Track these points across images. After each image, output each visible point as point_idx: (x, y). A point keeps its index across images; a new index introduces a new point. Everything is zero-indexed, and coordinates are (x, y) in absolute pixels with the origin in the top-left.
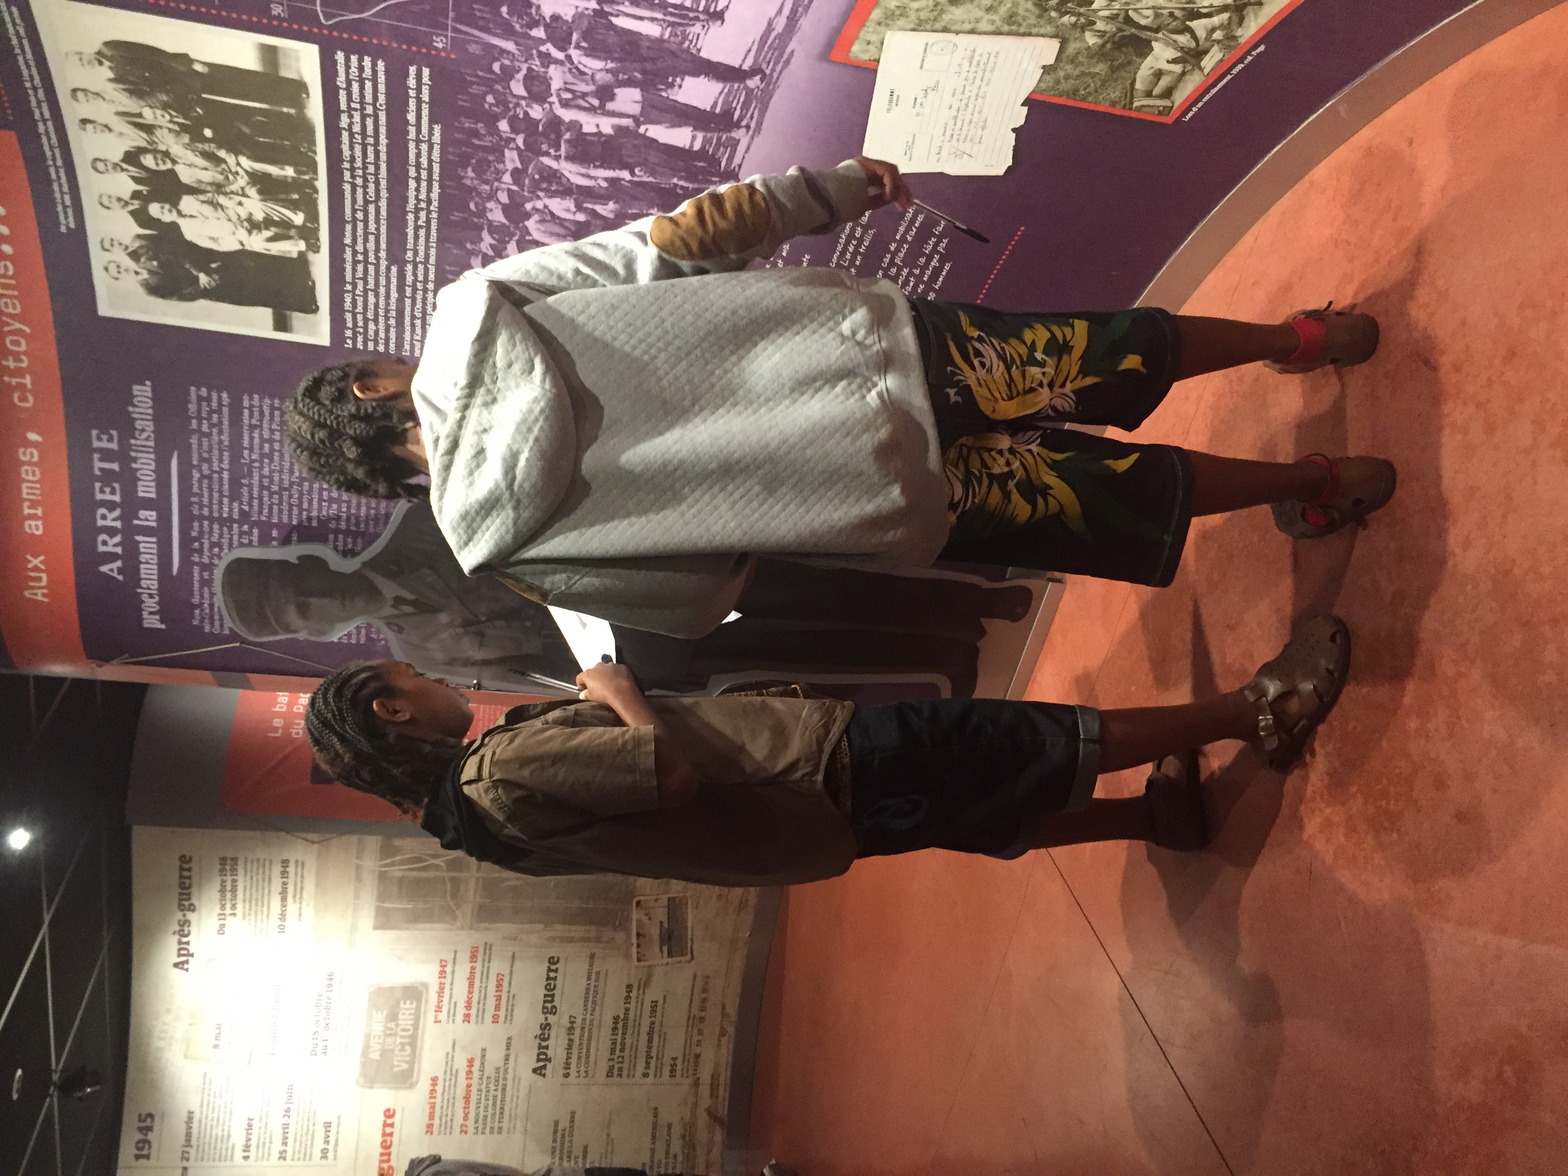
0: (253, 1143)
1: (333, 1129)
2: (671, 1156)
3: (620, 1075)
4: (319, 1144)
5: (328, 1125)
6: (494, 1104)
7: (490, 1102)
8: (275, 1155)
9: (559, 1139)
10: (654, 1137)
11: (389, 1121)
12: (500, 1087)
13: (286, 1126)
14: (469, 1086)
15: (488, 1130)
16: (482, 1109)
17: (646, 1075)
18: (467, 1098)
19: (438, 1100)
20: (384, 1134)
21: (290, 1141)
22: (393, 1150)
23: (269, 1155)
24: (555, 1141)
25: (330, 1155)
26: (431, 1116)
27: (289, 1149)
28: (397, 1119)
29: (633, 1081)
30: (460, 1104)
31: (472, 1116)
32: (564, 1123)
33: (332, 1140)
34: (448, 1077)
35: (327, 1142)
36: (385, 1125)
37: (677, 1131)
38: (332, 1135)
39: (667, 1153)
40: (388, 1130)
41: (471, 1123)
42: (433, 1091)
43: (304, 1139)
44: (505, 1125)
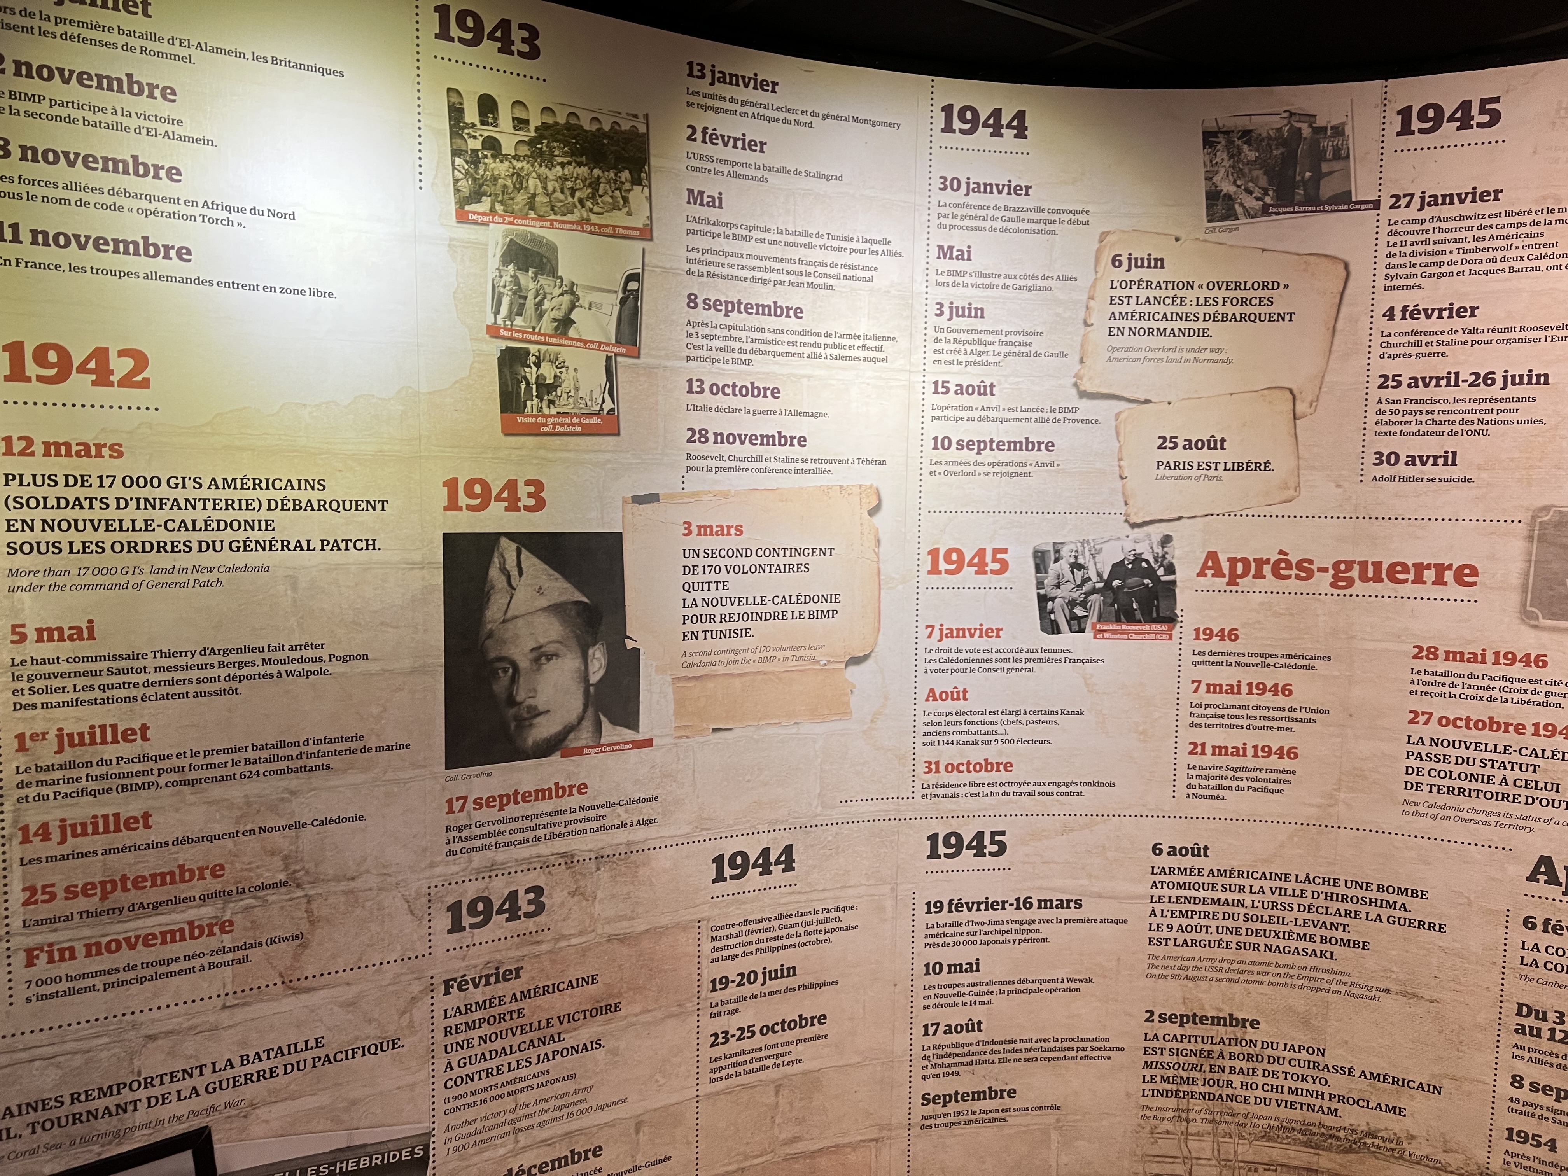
0: (1423, 324)
1: (1441, 471)
2: (1335, 1105)
3: (1521, 1030)
4: (1406, 447)
5: (1450, 459)
6: (1474, 777)
7: (1476, 770)
8: (1391, 367)
9: (1385, 896)
10: (1376, 1077)
11: (1449, 576)
12: (1511, 790)
13: (1453, 380)
14: (1519, 729)
15: (1414, 763)
16: (1463, 753)
17: (1517, 1081)
18: (1492, 724)
19: (1490, 669)
20: (1420, 568)
21: (1420, 393)
22: (1386, 587)
23: (1393, 357)
24: (1380, 888)
25: (1385, 470)
26: (1452, 656)
27: (1404, 392)
28: (1453, 590)
29: (1506, 1053)
30: (1479, 711)
31: (1450, 733)
32: (1417, 909)
33: (1416, 470)
34: (1544, 688)
35: (1412, 461)
36: (1441, 569)
37: (1387, 1123)
38: (1429, 470)
39: (1341, 1099)
40: (1429, 575)
41: (1433, 730)
42: (1512, 659)
43: (1423, 418)
44: (1424, 796)
